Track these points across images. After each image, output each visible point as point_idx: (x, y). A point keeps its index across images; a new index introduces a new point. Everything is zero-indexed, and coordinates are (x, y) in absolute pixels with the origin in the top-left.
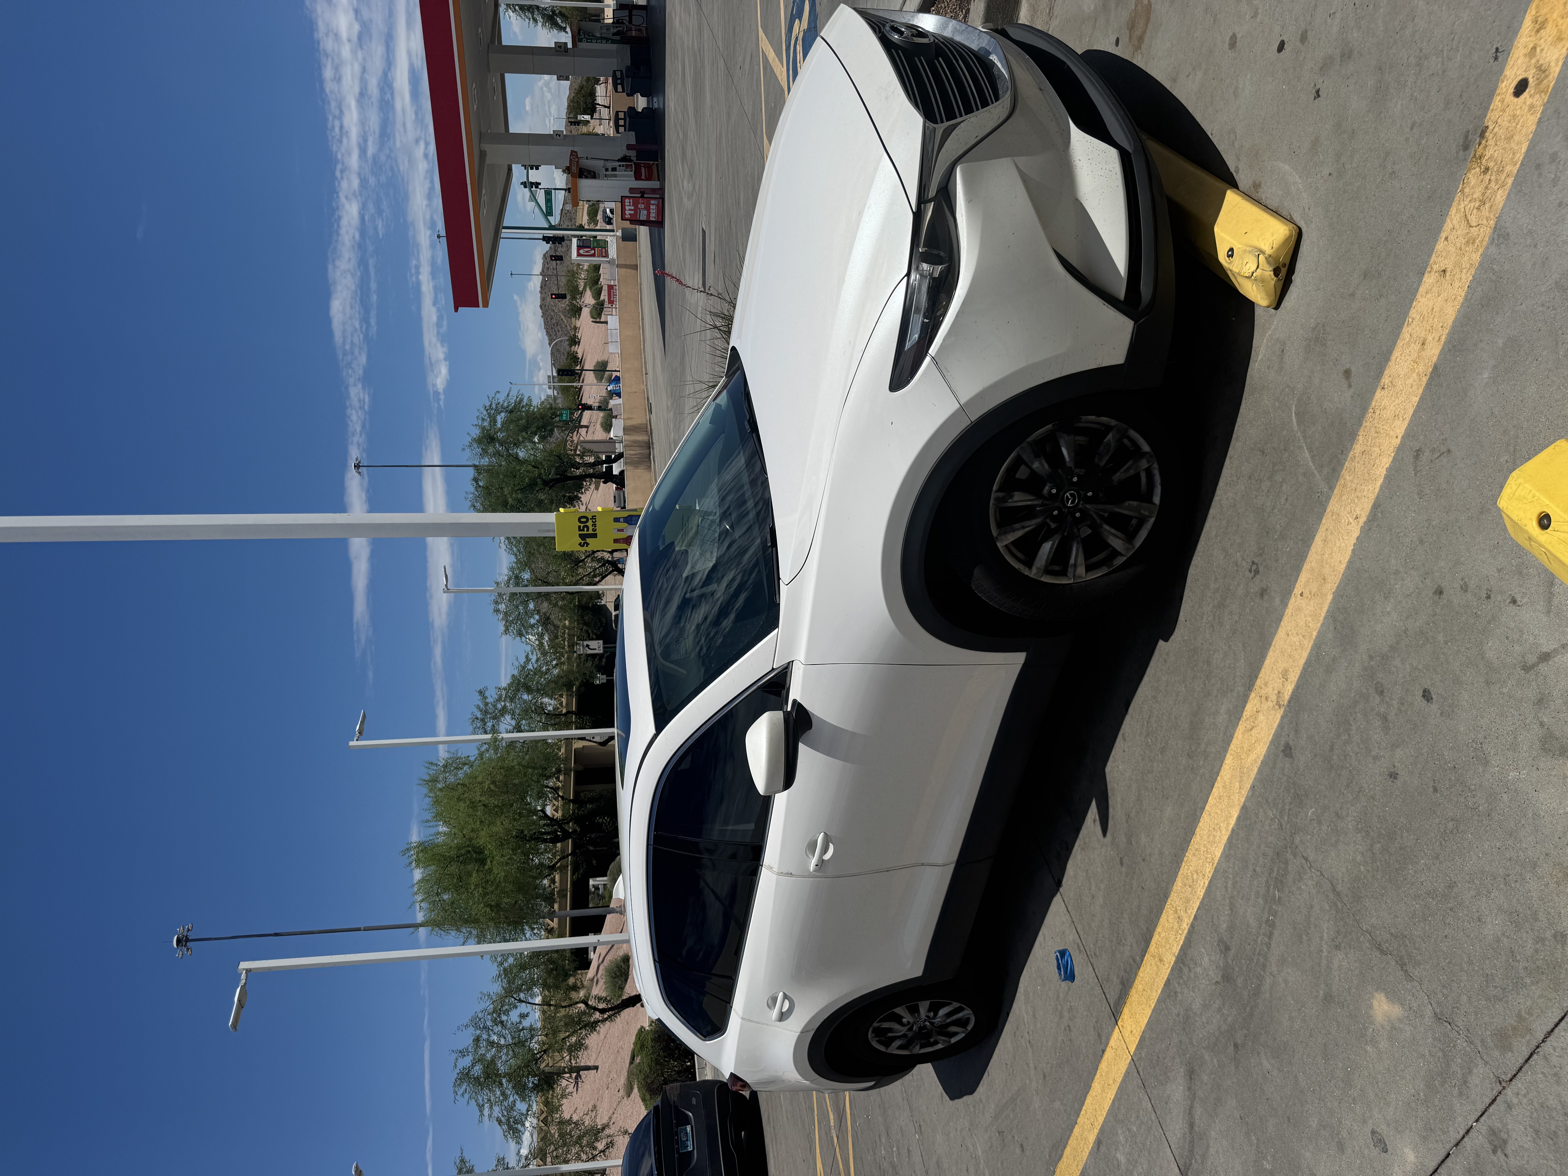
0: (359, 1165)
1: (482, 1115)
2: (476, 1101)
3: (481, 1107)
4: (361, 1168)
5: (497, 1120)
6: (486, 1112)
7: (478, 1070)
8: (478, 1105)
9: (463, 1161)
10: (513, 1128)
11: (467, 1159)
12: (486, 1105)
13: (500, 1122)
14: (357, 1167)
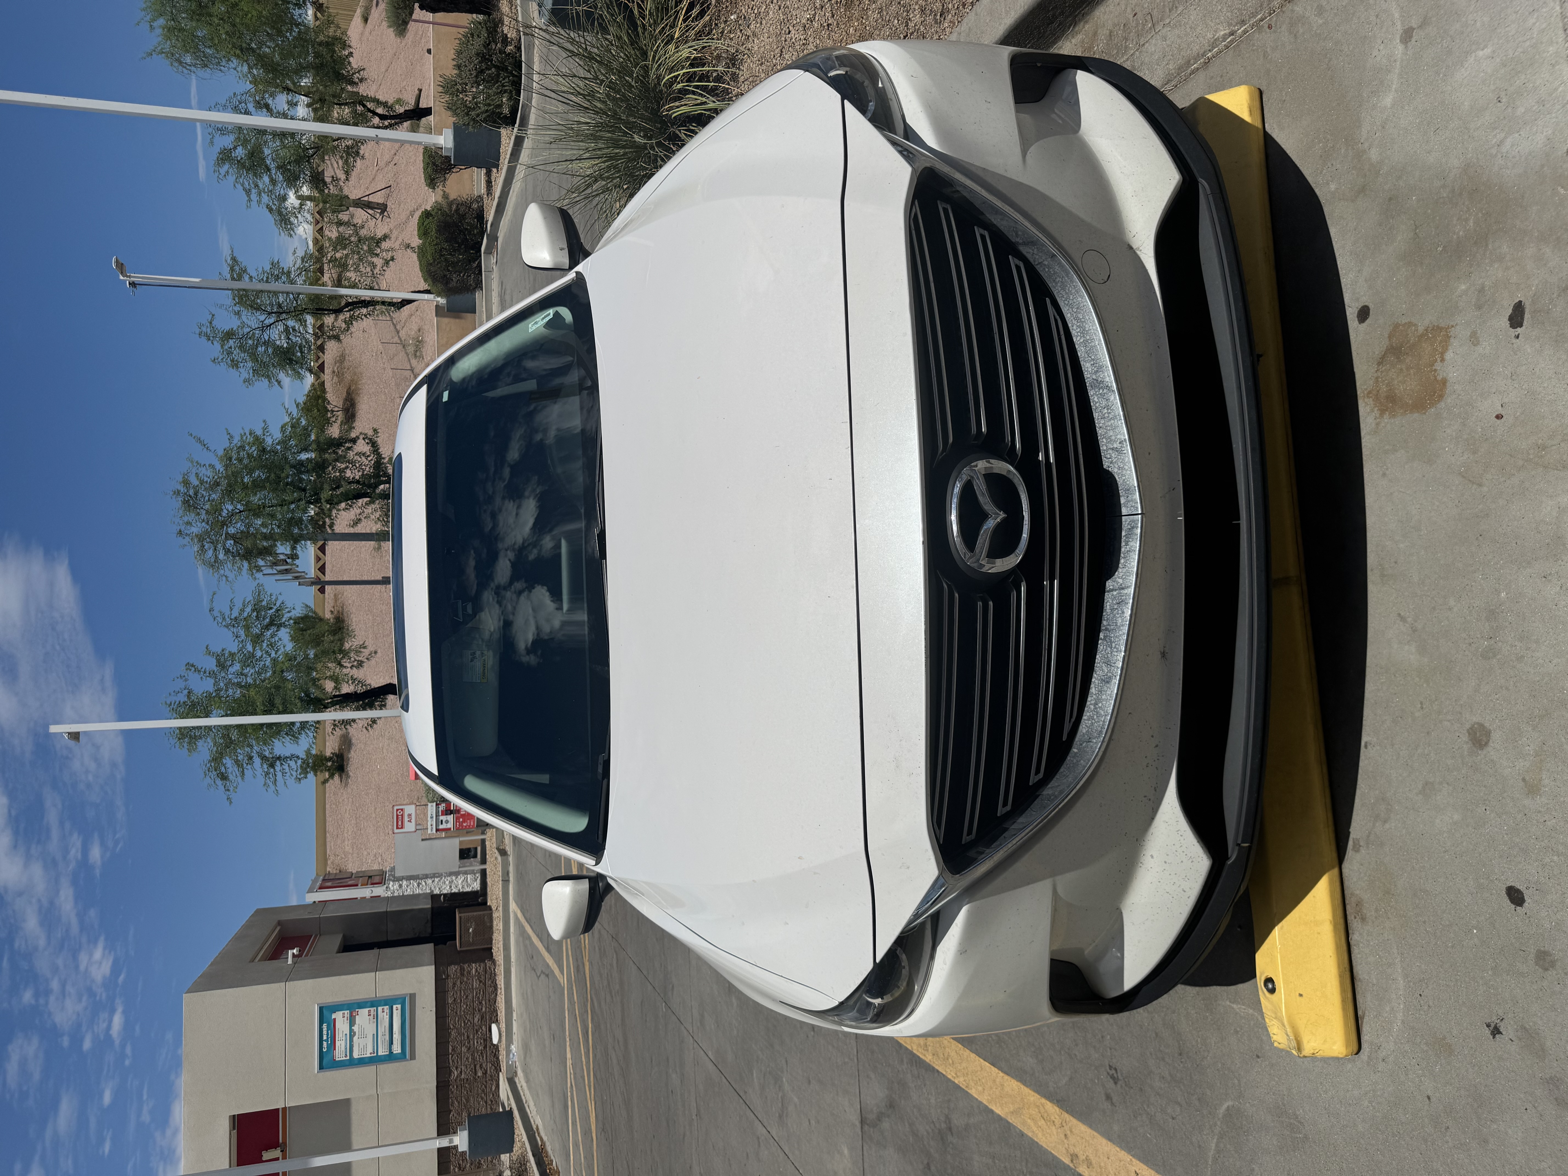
0: (118, 259)
1: (250, 200)
2: (242, 185)
3: (248, 192)
4: (121, 261)
5: (267, 208)
6: (254, 196)
7: (240, 152)
8: (244, 189)
9: (234, 259)
10: (285, 220)
11: (239, 259)
12: (253, 191)
13: (271, 210)
14: (117, 262)
